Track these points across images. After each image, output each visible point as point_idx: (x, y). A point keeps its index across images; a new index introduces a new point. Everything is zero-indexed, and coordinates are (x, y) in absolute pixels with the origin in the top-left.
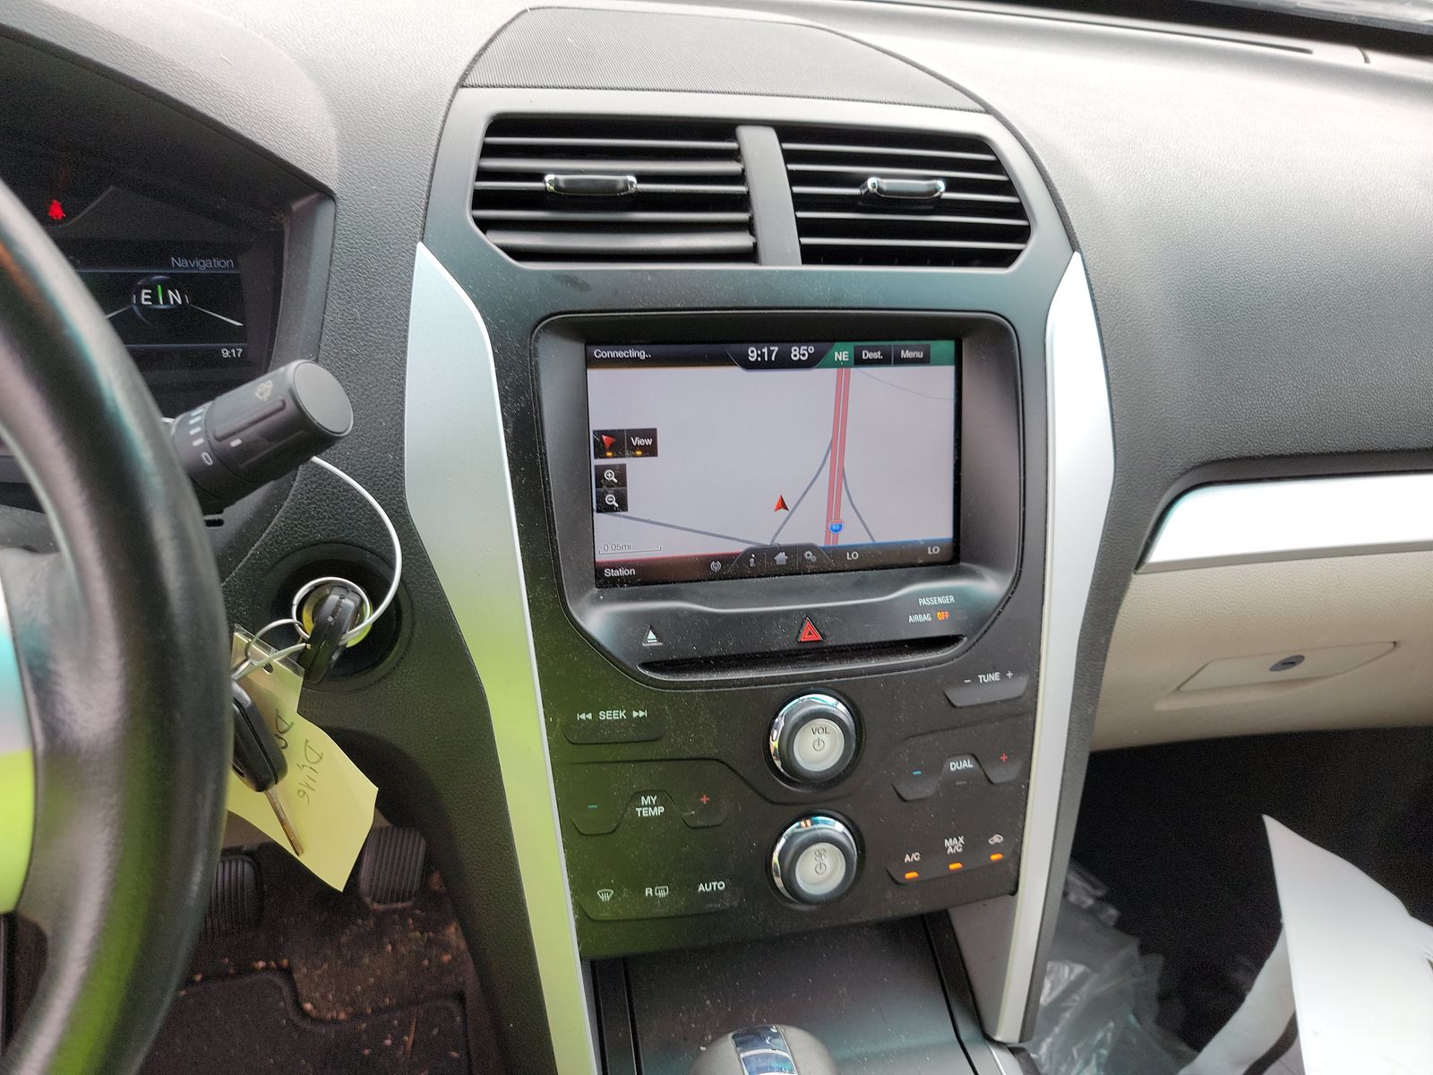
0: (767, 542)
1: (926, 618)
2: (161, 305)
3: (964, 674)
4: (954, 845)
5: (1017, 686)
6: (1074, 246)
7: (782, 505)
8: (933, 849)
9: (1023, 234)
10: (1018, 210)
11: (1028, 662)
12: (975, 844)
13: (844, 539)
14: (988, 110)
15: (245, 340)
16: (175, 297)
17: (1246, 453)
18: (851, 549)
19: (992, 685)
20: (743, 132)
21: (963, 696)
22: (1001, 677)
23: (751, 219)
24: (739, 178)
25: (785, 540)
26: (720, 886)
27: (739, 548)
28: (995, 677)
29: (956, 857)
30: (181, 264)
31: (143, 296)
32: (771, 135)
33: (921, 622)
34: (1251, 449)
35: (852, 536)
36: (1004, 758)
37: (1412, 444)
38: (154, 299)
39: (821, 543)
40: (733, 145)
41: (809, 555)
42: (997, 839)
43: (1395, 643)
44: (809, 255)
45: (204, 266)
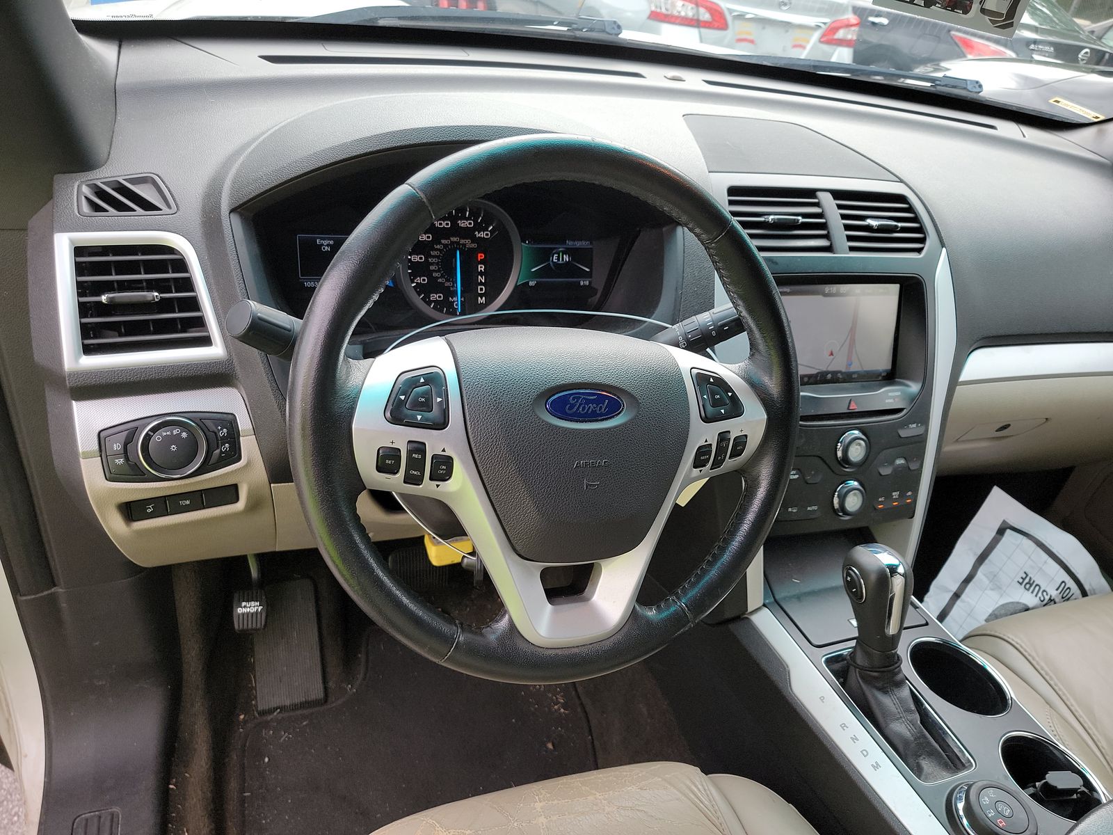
0: (825, 369)
1: (891, 401)
2: (561, 262)
3: (904, 424)
4: (895, 494)
5: (921, 431)
6: (943, 245)
7: (832, 354)
8: (889, 496)
9: (923, 241)
10: (920, 230)
11: (924, 420)
12: (902, 496)
13: (853, 369)
14: (901, 181)
15: (591, 278)
16: (566, 258)
17: (999, 334)
18: (854, 373)
19: (913, 430)
20: (819, 194)
21: (904, 433)
22: (917, 426)
23: (828, 232)
24: (820, 216)
25: (831, 368)
26: (815, 508)
27: (814, 372)
28: (914, 425)
29: (896, 500)
30: (570, 243)
31: (554, 258)
32: (829, 195)
33: (890, 403)
34: (1001, 332)
35: (855, 367)
36: (915, 459)
37: (1062, 331)
38: (558, 259)
39: (844, 370)
40: (816, 201)
41: (839, 375)
42: (910, 493)
43: (1047, 419)
44: (852, 249)
45: (578, 244)
